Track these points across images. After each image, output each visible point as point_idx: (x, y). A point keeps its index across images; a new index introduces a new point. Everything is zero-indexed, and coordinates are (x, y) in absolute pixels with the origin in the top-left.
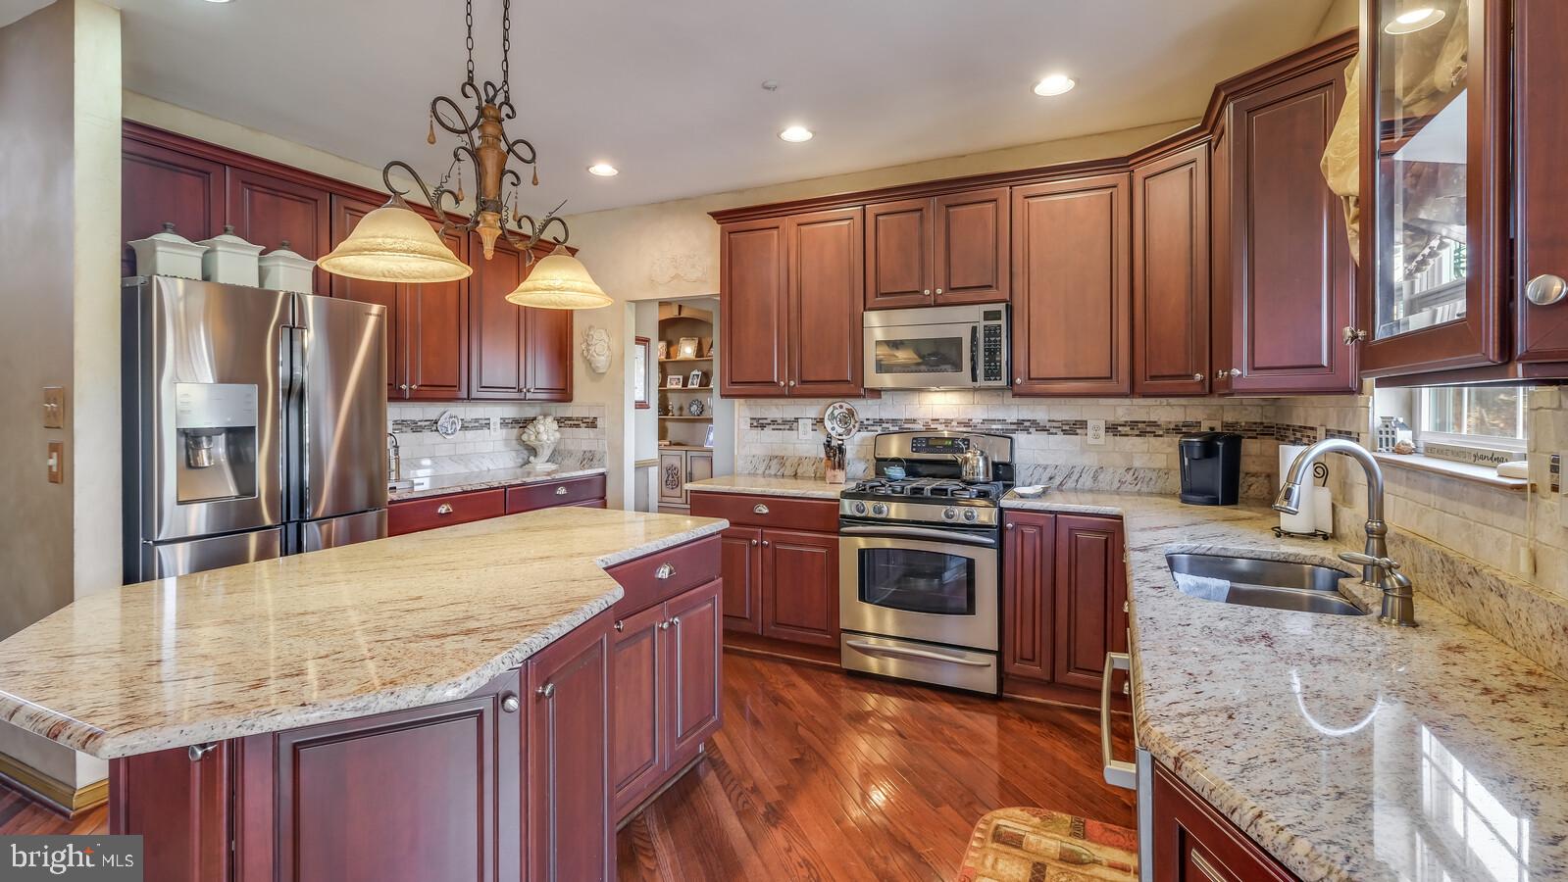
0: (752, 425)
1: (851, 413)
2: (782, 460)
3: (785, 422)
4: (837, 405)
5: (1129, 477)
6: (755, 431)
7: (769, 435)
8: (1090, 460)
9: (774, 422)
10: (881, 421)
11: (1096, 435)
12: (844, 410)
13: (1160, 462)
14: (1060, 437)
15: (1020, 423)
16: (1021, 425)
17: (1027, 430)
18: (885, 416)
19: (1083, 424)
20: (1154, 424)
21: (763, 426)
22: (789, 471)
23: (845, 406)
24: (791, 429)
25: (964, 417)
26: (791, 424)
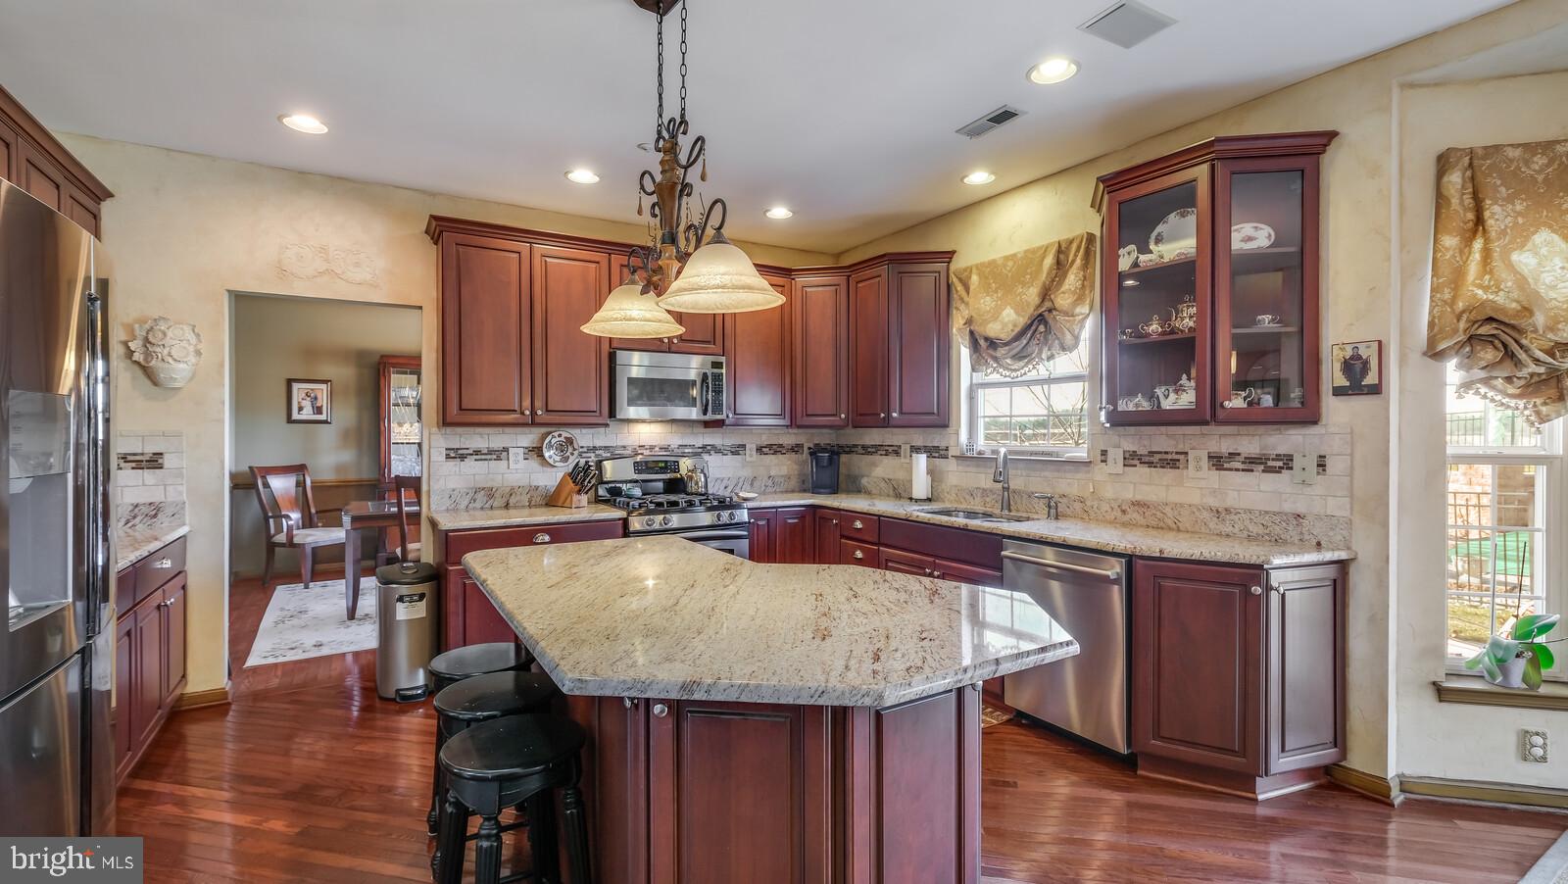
0: (448, 457)
1: (570, 441)
2: (490, 493)
3: (490, 452)
4: (556, 434)
5: (770, 483)
6: (451, 463)
7: (471, 466)
8: (747, 473)
9: (477, 452)
10: (595, 449)
11: (751, 454)
12: (562, 439)
13: (784, 471)
14: (730, 457)
15: (704, 447)
16: (705, 449)
17: (708, 452)
18: (598, 443)
19: (744, 446)
20: (781, 446)
21: (463, 457)
22: (498, 502)
23: (565, 434)
24: (499, 459)
25: (664, 443)
26: (500, 454)
